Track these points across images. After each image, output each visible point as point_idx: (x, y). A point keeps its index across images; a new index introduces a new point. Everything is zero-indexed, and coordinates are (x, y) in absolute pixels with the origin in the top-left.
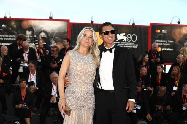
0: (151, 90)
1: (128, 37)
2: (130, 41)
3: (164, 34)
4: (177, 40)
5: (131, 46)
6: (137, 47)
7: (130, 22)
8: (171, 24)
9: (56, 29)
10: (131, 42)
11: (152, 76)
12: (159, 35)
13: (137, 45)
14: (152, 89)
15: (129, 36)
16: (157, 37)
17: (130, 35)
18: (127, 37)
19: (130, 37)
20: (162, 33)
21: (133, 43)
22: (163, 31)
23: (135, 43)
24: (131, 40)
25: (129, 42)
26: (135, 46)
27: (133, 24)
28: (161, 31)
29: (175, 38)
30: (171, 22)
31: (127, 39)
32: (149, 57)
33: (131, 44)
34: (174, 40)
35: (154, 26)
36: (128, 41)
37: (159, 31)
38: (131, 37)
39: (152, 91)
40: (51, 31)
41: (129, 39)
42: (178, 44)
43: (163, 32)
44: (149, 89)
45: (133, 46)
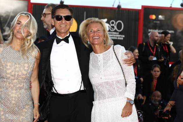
0: (141, 99)
1: (112, 25)
2: (113, 30)
3: (161, 21)
4: (179, 30)
5: (115, 37)
6: (122, 39)
7: (114, 4)
8: (171, 7)
9: (12, 11)
10: (116, 31)
11: (143, 79)
12: (155, 22)
13: (124, 36)
14: (144, 98)
15: (113, 23)
16: (151, 24)
17: (114, 21)
18: (110, 24)
19: (113, 25)
20: (158, 20)
21: (118, 33)
22: (160, 17)
23: (120, 33)
24: (115, 29)
25: (112, 32)
26: (121, 37)
27: (119, 7)
28: (157, 17)
29: (176, 26)
30: (171, 5)
31: (109, 27)
32: (139, 53)
33: (115, 34)
34: (175, 30)
35: (148, 10)
36: (111, 30)
37: (154, 17)
38: (115, 25)
39: (143, 100)
40: (5, 13)
41: (113, 27)
42: (180, 35)
43: (160, 19)
44: (139, 98)
45: (117, 37)
